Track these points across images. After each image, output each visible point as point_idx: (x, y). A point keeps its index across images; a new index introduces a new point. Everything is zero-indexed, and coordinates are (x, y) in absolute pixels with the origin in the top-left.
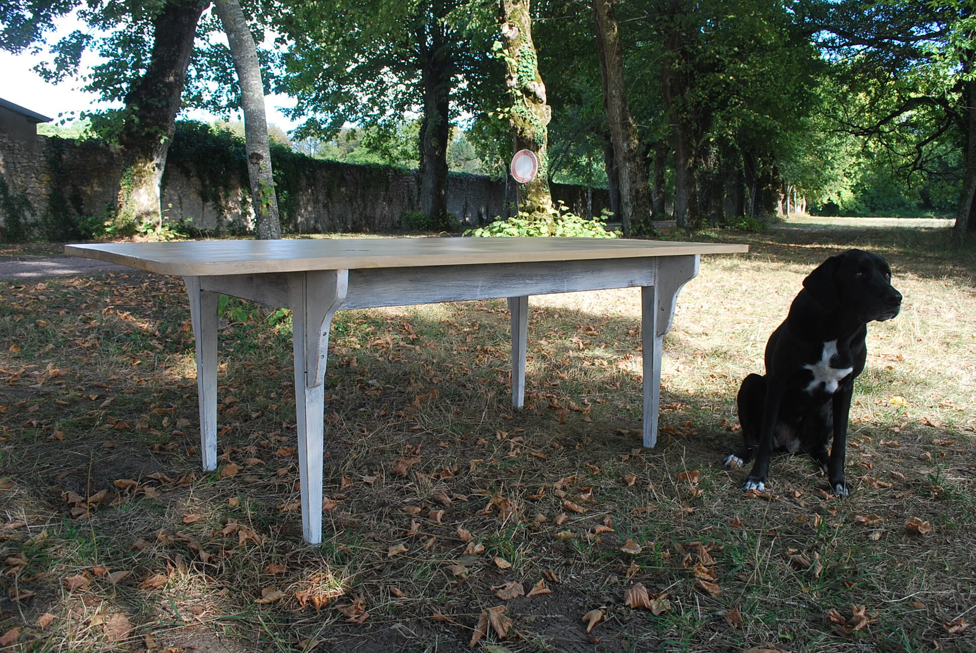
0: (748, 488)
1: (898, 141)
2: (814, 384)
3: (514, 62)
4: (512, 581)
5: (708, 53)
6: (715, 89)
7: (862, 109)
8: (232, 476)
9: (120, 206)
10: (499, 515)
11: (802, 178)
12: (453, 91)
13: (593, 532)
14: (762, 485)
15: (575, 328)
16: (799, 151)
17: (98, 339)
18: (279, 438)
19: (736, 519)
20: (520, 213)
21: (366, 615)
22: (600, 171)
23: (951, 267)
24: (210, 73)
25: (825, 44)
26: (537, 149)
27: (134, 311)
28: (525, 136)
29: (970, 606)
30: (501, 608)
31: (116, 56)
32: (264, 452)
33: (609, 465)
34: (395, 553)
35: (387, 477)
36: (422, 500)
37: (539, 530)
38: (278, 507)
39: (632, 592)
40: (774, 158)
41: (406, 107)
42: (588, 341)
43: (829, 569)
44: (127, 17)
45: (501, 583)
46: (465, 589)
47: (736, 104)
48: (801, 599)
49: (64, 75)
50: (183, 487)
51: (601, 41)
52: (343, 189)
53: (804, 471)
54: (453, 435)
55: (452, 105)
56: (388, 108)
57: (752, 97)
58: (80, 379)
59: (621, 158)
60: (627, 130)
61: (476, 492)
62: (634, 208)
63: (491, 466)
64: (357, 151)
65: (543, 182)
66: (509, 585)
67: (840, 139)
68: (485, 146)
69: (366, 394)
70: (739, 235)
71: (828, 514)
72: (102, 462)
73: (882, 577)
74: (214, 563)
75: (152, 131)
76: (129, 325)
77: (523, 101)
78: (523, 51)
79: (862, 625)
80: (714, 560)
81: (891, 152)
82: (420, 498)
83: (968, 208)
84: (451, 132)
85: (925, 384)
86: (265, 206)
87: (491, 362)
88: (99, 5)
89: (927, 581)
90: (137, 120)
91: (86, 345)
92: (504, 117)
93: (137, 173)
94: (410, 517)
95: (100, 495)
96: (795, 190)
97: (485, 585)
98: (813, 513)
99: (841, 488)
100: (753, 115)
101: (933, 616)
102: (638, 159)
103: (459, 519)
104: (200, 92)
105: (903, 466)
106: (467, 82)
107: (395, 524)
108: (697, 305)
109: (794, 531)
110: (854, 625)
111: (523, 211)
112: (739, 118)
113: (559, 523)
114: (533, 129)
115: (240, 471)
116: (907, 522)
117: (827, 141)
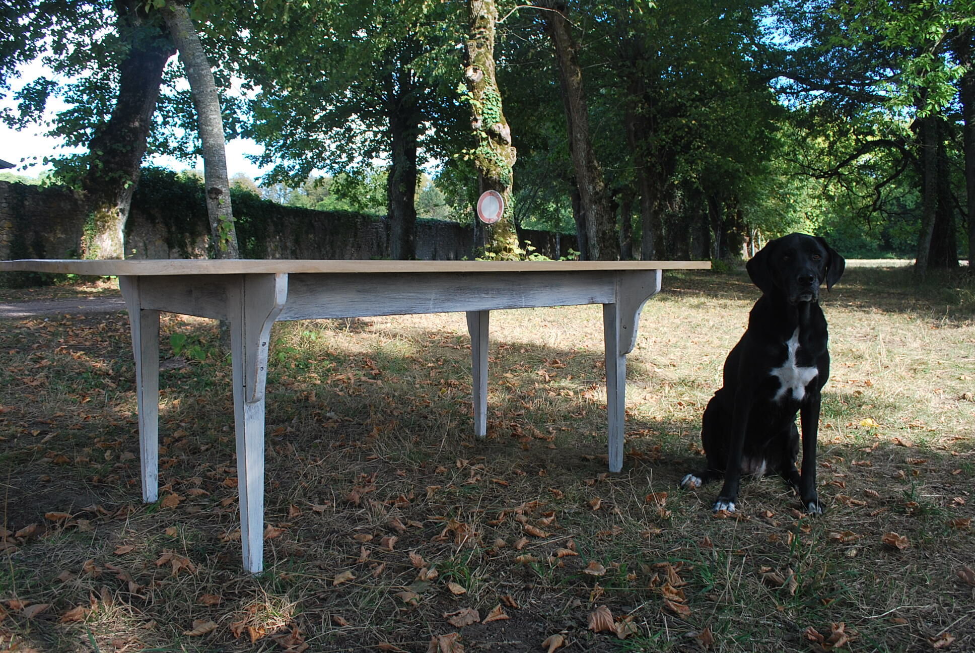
0: (718, 509)
1: (858, 183)
2: (782, 391)
3: (479, 105)
4: (467, 607)
5: (670, 98)
6: (679, 133)
7: (822, 151)
8: (173, 507)
9: (83, 251)
10: (455, 540)
11: (766, 220)
12: (421, 138)
13: (555, 555)
14: (732, 506)
15: (541, 361)
16: (762, 195)
17: (47, 378)
18: (227, 469)
19: (706, 539)
20: (487, 254)
21: (305, 645)
22: (568, 217)
23: (914, 302)
24: (176, 119)
25: (783, 90)
26: (503, 189)
27: (88, 351)
28: (491, 177)
29: (954, 620)
30: (454, 636)
31: (81, 102)
32: (209, 483)
33: (573, 490)
34: (342, 580)
35: (338, 505)
36: (374, 528)
37: (497, 555)
38: (220, 537)
39: (595, 615)
40: (738, 202)
41: (374, 154)
42: (554, 374)
43: (804, 587)
44: (92, 64)
45: (455, 610)
46: (416, 617)
47: (699, 147)
48: (776, 617)
49: (28, 121)
50: (120, 520)
51: (565, 85)
52: (311, 236)
53: (775, 492)
54: (410, 463)
55: (420, 151)
56: (356, 155)
57: (715, 140)
58: (24, 416)
59: (587, 201)
60: (592, 173)
61: (431, 519)
62: (601, 249)
63: (450, 493)
64: (326, 201)
65: (510, 222)
66: (463, 611)
67: (801, 183)
68: (453, 193)
69: (323, 427)
70: (706, 276)
71: (802, 532)
72: (36, 495)
73: (861, 593)
74: (143, 594)
75: (116, 175)
76: (81, 364)
77: (489, 142)
78: (487, 93)
79: (842, 641)
80: (682, 581)
81: (850, 193)
82: (372, 526)
83: (928, 245)
84: (420, 178)
85: (894, 408)
86: (224, 242)
87: (454, 394)
88: (64, 51)
89: (908, 596)
90: (101, 165)
91: (35, 383)
92: (469, 158)
93: (100, 218)
94: (361, 544)
95: (29, 529)
96: (759, 233)
97: (438, 613)
98: (786, 531)
99: (814, 506)
100: (716, 158)
101: (916, 631)
102: (604, 201)
103: (411, 545)
104: (166, 139)
105: (877, 484)
106: (434, 130)
107: (343, 552)
108: (664, 339)
109: (766, 550)
110: (833, 642)
111: (490, 252)
112: (702, 161)
113: (520, 547)
114: (498, 169)
115: (182, 502)
116: (883, 537)
117: (789, 185)
